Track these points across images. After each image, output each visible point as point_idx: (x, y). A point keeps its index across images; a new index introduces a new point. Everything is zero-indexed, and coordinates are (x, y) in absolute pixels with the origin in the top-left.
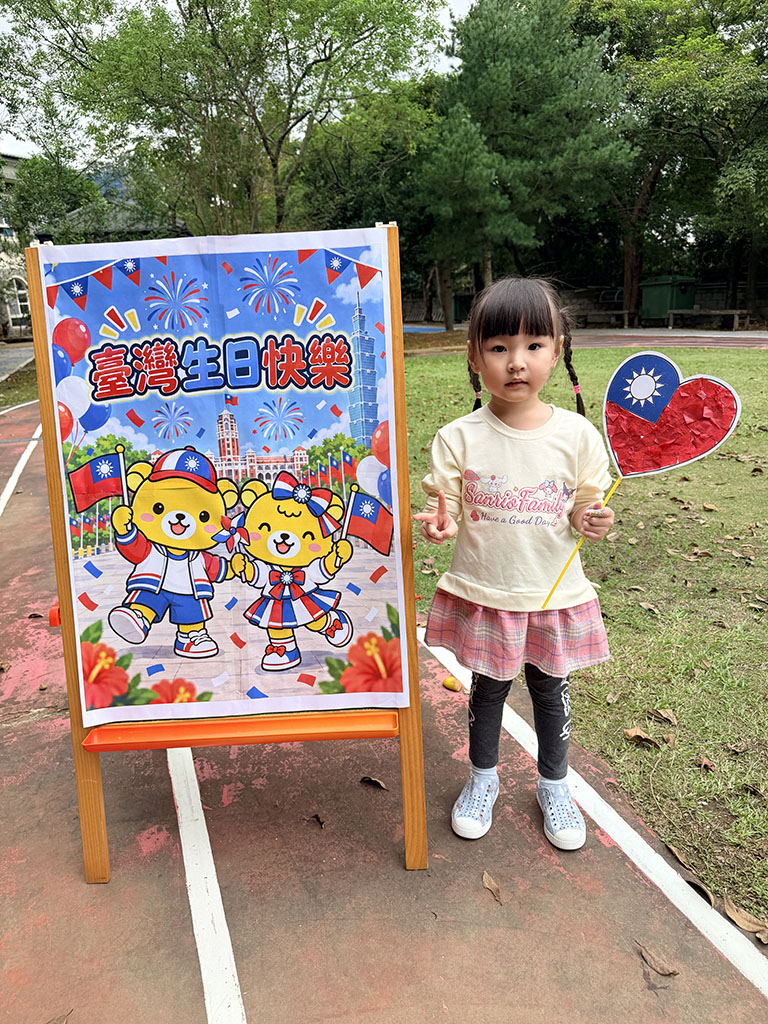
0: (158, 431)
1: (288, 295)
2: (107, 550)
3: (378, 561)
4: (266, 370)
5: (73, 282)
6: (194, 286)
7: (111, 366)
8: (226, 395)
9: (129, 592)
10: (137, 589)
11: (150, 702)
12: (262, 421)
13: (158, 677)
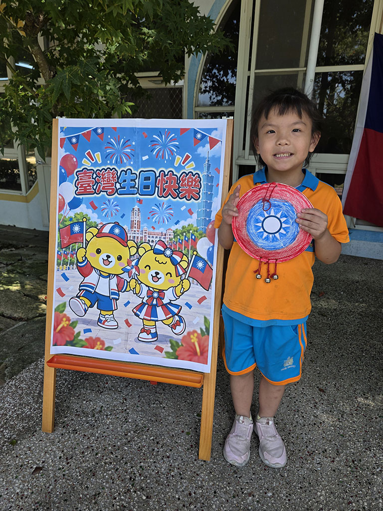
0: (103, 213)
1: (173, 150)
2: (73, 269)
3: (203, 293)
4: (158, 187)
5: (72, 137)
6: (129, 143)
7: (86, 179)
8: (137, 198)
9: (80, 290)
10: (84, 290)
11: (82, 346)
12: (153, 213)
13: (88, 335)
